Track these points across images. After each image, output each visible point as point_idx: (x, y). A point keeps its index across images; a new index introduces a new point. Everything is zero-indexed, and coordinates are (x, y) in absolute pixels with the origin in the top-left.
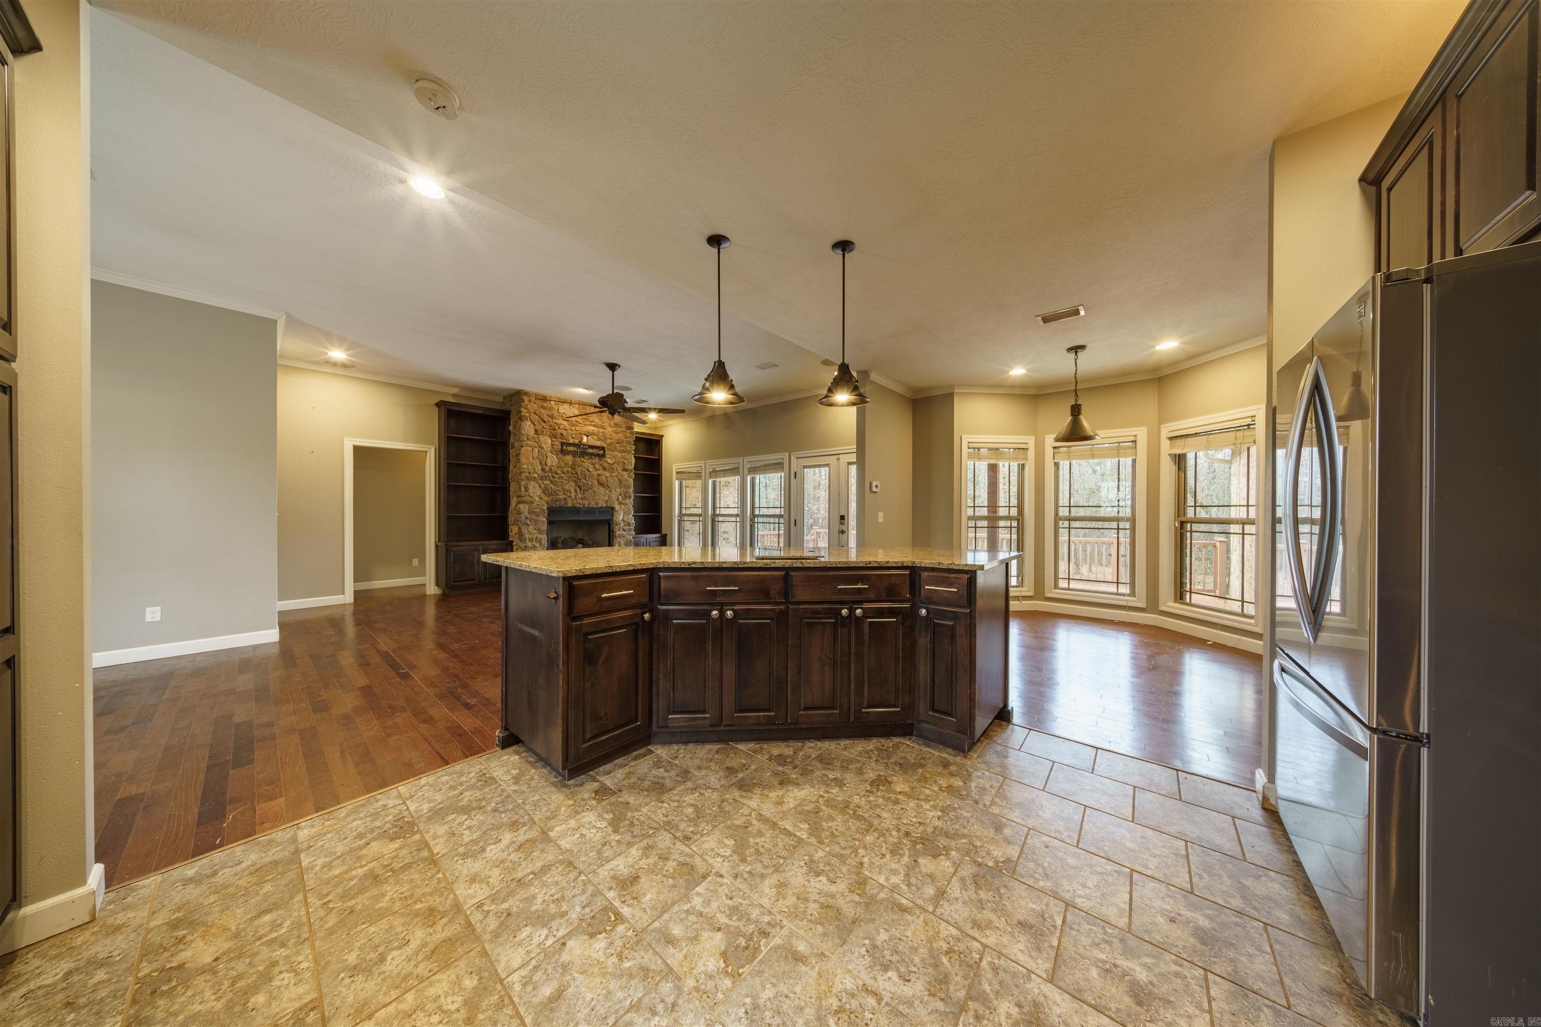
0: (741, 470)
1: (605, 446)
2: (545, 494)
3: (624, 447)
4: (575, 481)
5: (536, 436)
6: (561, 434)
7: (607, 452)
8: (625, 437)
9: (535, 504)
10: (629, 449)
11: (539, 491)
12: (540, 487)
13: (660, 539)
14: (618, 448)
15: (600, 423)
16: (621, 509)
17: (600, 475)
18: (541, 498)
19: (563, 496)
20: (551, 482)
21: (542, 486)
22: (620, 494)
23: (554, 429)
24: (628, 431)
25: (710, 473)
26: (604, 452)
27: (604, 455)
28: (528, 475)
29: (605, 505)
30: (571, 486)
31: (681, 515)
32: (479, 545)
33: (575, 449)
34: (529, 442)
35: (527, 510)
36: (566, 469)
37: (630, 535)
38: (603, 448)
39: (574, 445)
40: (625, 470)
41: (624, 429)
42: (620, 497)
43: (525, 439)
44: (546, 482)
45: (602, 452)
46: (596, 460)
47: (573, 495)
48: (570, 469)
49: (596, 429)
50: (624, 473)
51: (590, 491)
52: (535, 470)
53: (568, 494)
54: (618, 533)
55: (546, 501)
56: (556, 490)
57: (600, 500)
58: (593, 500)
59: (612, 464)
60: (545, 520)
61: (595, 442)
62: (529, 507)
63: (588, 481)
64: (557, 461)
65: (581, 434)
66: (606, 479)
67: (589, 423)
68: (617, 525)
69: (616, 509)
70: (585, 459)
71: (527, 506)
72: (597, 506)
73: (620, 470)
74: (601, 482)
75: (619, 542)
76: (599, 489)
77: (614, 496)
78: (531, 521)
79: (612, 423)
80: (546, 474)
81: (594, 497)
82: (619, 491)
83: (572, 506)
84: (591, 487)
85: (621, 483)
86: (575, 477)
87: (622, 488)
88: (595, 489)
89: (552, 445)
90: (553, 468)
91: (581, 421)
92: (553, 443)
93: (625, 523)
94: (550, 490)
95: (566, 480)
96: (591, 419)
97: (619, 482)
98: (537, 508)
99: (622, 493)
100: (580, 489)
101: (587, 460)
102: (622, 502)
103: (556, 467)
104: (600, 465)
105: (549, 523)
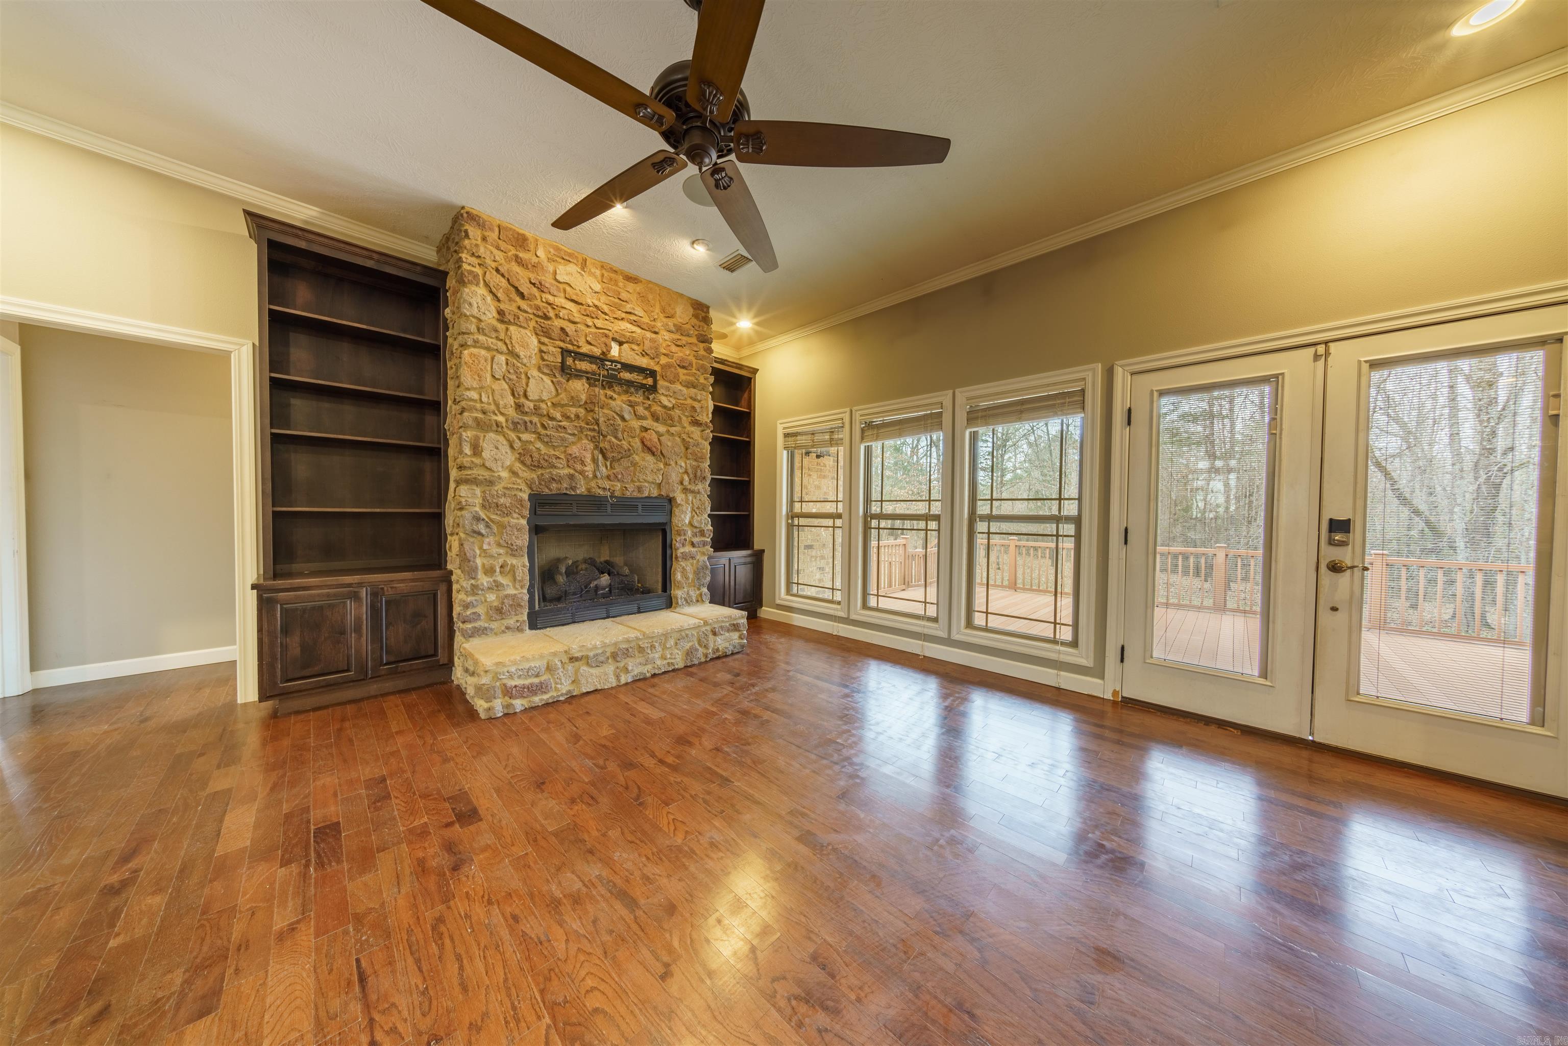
1: (657, 368)
2: (523, 463)
3: (694, 375)
4: (592, 439)
5: (500, 326)
6: (562, 329)
7: (661, 383)
8: (696, 358)
9: (499, 487)
11: (509, 458)
12: (512, 447)
13: (749, 560)
14: (682, 378)
15: (646, 320)
16: (687, 502)
17: (646, 430)
18: (514, 473)
19: (567, 471)
20: (539, 437)
21: (517, 444)
22: (686, 472)
23: (546, 317)
24: (702, 345)
25: (863, 430)
26: (655, 381)
27: (653, 389)
28: (480, 415)
29: (655, 493)
30: (583, 449)
31: (792, 515)
32: (360, 585)
33: (594, 367)
34: (482, 338)
35: (478, 501)
36: (573, 410)
37: (703, 554)
38: (653, 374)
39: (591, 358)
40: (696, 423)
41: (694, 340)
42: (686, 478)
43: (473, 328)
44: (525, 437)
45: (650, 381)
46: (638, 398)
47: (589, 468)
48: (582, 412)
49: (638, 330)
50: (693, 429)
51: (625, 463)
52: (497, 405)
53: (579, 467)
54: (681, 550)
55: (525, 480)
56: (549, 456)
57: (646, 481)
58: (632, 481)
59: (670, 409)
60: (524, 522)
61: (637, 357)
62: (484, 492)
63: (620, 440)
64: (553, 390)
65: (606, 336)
66: (659, 439)
67: (624, 315)
68: (680, 535)
69: (679, 502)
70: (614, 391)
71: (478, 491)
72: (639, 495)
73: (685, 421)
74: (648, 444)
75: (683, 568)
76: (644, 459)
77: (673, 475)
78: (488, 526)
79: (670, 323)
80: (527, 419)
81: (635, 474)
82: (683, 464)
83: (586, 493)
84: (628, 454)
85: (687, 449)
86: (594, 430)
87: (689, 459)
88: (637, 458)
89: (541, 351)
90: (543, 406)
91: (606, 308)
92: (544, 348)
93: (695, 530)
94: (536, 455)
95: (574, 435)
96: (628, 307)
97: (682, 447)
98: (505, 495)
99: (690, 471)
100: (605, 457)
101: (619, 394)
102: (689, 487)
103: (549, 404)
104: (646, 409)
105: (536, 530)
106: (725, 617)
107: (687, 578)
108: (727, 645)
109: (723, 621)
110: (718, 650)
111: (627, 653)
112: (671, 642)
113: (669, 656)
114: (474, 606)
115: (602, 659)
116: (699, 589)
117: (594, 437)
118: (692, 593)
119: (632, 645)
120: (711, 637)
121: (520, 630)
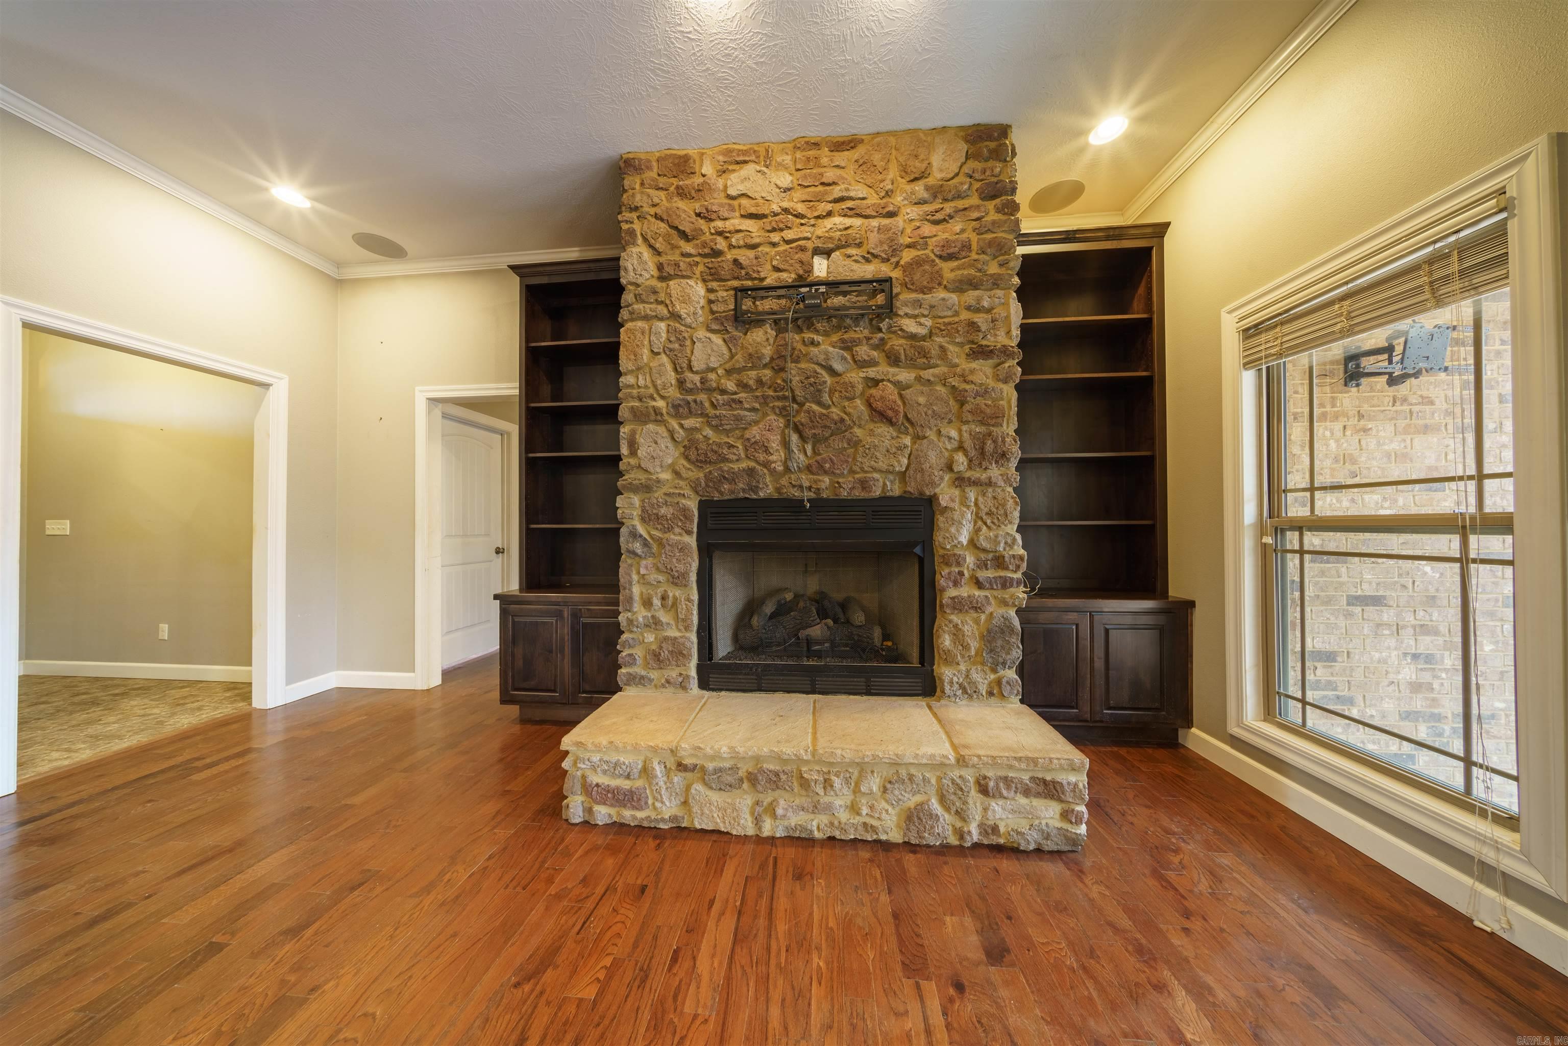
1: (896, 274)
2: (687, 458)
3: (972, 265)
4: (783, 412)
5: (659, 285)
6: (735, 261)
7: (904, 297)
8: (978, 231)
9: (659, 494)
10: (993, 269)
11: (671, 454)
12: (673, 439)
13: (1161, 620)
14: (949, 276)
15: (873, 200)
16: (964, 502)
17: (876, 382)
18: (677, 474)
19: (744, 465)
20: (708, 420)
21: (680, 434)
22: (961, 447)
23: (717, 253)
24: (991, 205)
26: (891, 298)
27: (889, 309)
28: (637, 404)
29: (896, 490)
30: (769, 430)
32: (566, 604)
33: (783, 302)
34: (640, 308)
35: (636, 513)
36: (753, 374)
37: (1004, 603)
38: (885, 282)
39: (779, 291)
40: (980, 352)
41: (974, 200)
42: (960, 458)
43: (629, 297)
44: (689, 423)
46: (862, 331)
47: (777, 457)
48: (767, 373)
49: (857, 222)
50: (974, 365)
51: (837, 443)
52: (655, 386)
53: (762, 457)
54: (952, 592)
55: (691, 482)
56: (719, 445)
57: (875, 470)
58: (852, 472)
59: (924, 338)
60: (692, 541)
61: (855, 266)
62: (643, 501)
63: (829, 407)
64: (725, 350)
65: (803, 249)
66: (901, 396)
67: (829, 207)
68: (948, 564)
69: (943, 503)
70: (817, 331)
71: (636, 500)
72: (864, 495)
73: (956, 354)
74: (879, 405)
75: (956, 626)
76: (872, 433)
77: (933, 457)
78: (646, 544)
79: (919, 189)
80: (690, 398)
81: (854, 459)
82: (954, 434)
83: (776, 496)
84: (841, 427)
85: (962, 404)
86: (785, 398)
87: (967, 422)
88: (858, 431)
89: (710, 302)
90: (712, 376)
91: (801, 208)
92: (712, 297)
93: (983, 556)
94: (703, 446)
95: (753, 410)
96: (837, 192)
97: (952, 402)
98: (666, 503)
99: (968, 444)
100: (802, 437)
101: (826, 334)
102: (968, 474)
103: (720, 371)
104: (875, 347)
105: (706, 551)
106: (1019, 759)
107: (966, 647)
108: (1023, 825)
109: (1011, 767)
110: (995, 829)
111: (775, 781)
112: (874, 784)
113: (865, 811)
114: (630, 647)
115: (729, 779)
116: (994, 671)
117: (784, 408)
118: (976, 676)
119: (788, 768)
120: (974, 798)
121: (683, 686)
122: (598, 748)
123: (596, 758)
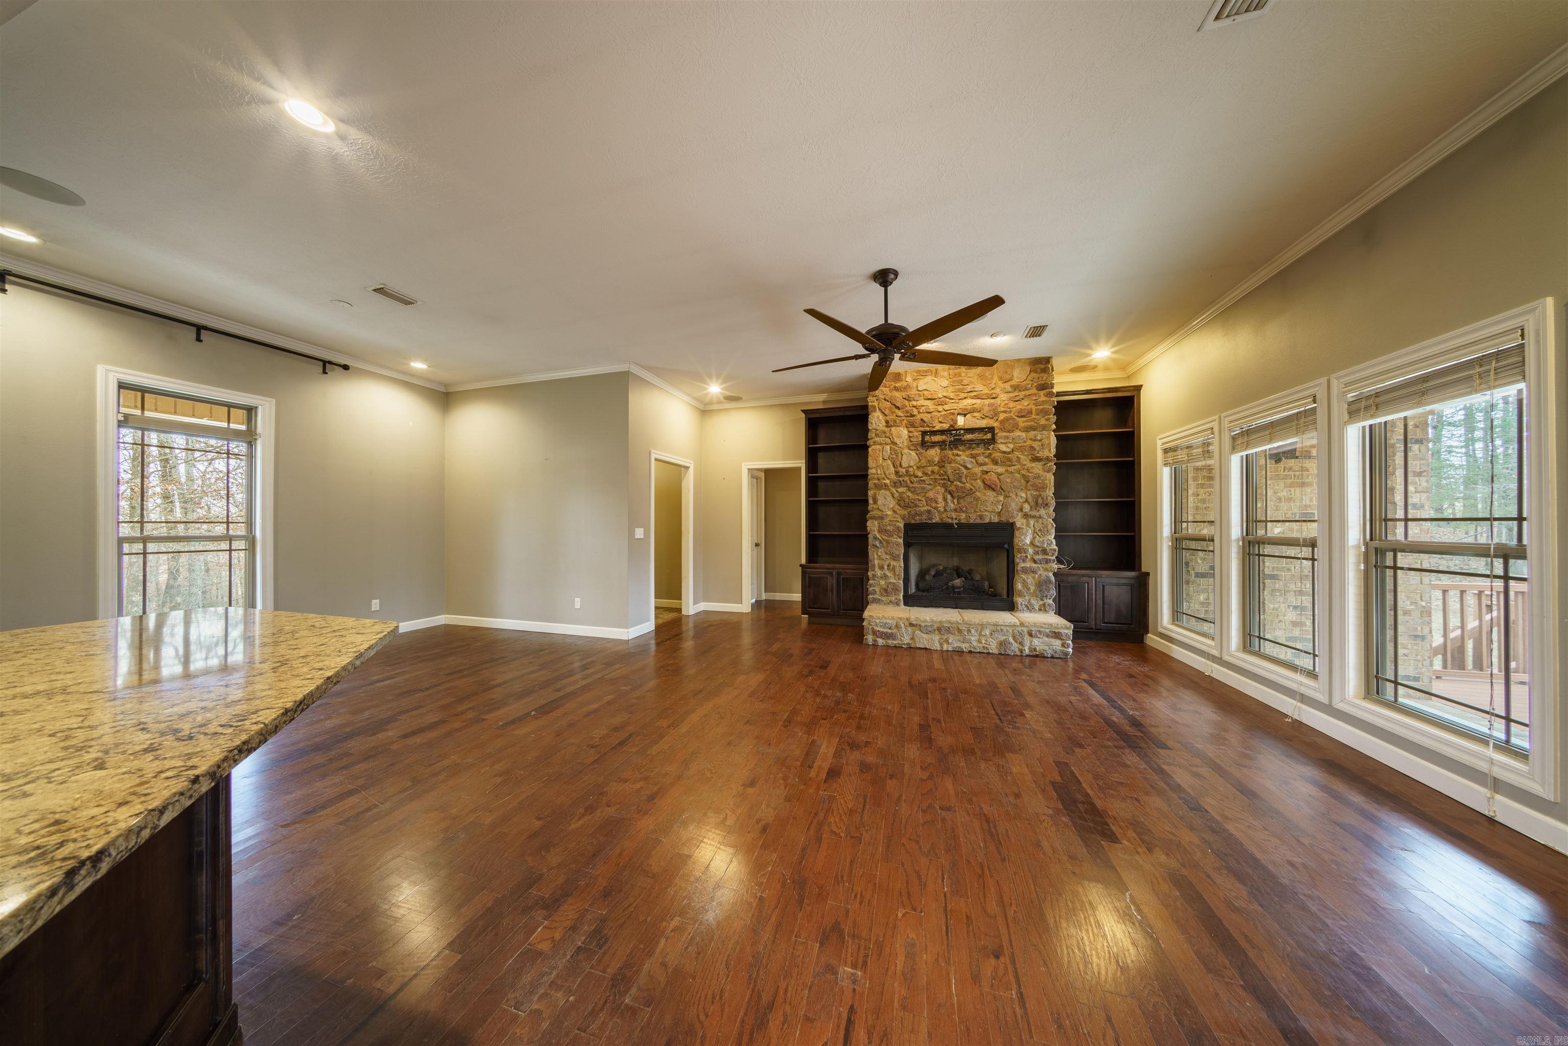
0: (1321, 416)
1: (996, 425)
2: (899, 505)
3: (1033, 420)
4: (944, 486)
5: (887, 429)
6: (922, 420)
7: (1000, 435)
8: (1036, 405)
9: (886, 521)
10: (1043, 422)
11: (892, 503)
12: (893, 496)
13: (1138, 581)
14: (1021, 425)
15: (986, 391)
16: (1028, 525)
17: (987, 472)
18: (895, 512)
19: (926, 508)
20: (909, 489)
21: (896, 495)
22: (1027, 501)
23: (912, 416)
24: (1042, 393)
25: (1234, 439)
26: (994, 435)
27: (993, 440)
28: (876, 481)
29: (996, 519)
30: (937, 493)
31: (1181, 539)
32: (833, 569)
33: (944, 437)
34: (877, 439)
35: (876, 529)
36: (930, 469)
37: (1046, 570)
38: (991, 430)
39: (942, 432)
40: (1036, 459)
41: (1034, 391)
42: (1026, 506)
43: (873, 435)
44: (900, 490)
45: (989, 436)
46: (980, 450)
47: (941, 505)
48: (936, 468)
49: (978, 401)
50: (1033, 465)
51: (968, 499)
52: (885, 474)
53: (934, 505)
54: (1023, 565)
55: (901, 515)
56: (914, 500)
57: (986, 511)
58: (975, 511)
59: (1009, 453)
60: (901, 541)
61: (978, 421)
62: (879, 523)
63: (964, 483)
64: (917, 458)
65: (953, 414)
66: (998, 478)
67: (966, 395)
68: (1020, 552)
69: (1018, 526)
70: (960, 450)
71: (876, 523)
72: (981, 522)
73: (1025, 460)
74: (988, 483)
75: (1024, 580)
76: (985, 494)
77: (1013, 505)
78: (880, 542)
79: (1007, 386)
80: (901, 479)
81: (977, 506)
82: (1023, 495)
83: (940, 522)
84: (971, 492)
85: (1028, 482)
86: (944, 479)
87: (1029, 490)
88: (978, 494)
89: (910, 437)
90: (911, 469)
91: (952, 396)
92: (911, 435)
93: (1037, 549)
94: (907, 500)
95: (930, 484)
96: (969, 388)
97: (1023, 481)
98: (890, 525)
99: (1030, 500)
100: (953, 497)
101: (963, 451)
102: (1029, 513)
103: (915, 468)
104: (986, 457)
105: (908, 545)
106: (1045, 624)
107: (1029, 589)
108: (1046, 648)
109: (1042, 627)
110: (1035, 650)
111: (948, 630)
112: (987, 632)
113: (983, 642)
114: (874, 586)
115: (930, 629)
116: (1042, 600)
117: (944, 484)
118: (1033, 602)
119: (953, 626)
120: (1027, 637)
121: (898, 604)
122: (879, 618)
123: (878, 621)
